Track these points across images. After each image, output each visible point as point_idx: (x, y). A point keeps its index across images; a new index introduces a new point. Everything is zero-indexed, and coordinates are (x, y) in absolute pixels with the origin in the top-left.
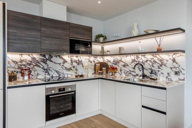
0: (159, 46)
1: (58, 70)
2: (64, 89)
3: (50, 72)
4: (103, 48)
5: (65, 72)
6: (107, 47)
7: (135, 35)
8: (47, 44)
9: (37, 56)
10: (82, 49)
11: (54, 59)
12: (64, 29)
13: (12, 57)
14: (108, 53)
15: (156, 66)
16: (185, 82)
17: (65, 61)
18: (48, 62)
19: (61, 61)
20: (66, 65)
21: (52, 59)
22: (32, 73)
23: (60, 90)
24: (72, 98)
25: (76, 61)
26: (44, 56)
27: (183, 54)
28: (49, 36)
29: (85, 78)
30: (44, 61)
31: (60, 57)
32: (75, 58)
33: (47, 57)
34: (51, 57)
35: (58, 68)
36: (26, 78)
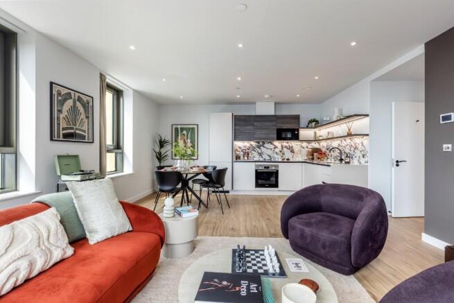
0: (349, 130)
1: (269, 154)
2: (268, 167)
3: (263, 156)
4: (315, 133)
5: (276, 156)
6: (323, 132)
7: (335, 119)
8: (259, 133)
9: (253, 143)
10: (289, 135)
11: (266, 145)
12: (272, 121)
13: (239, 144)
14: (321, 138)
15: (352, 149)
16: (369, 164)
17: (276, 147)
18: (261, 148)
19: (272, 147)
20: (277, 150)
21: (265, 145)
22: (250, 155)
23: (265, 167)
24: (276, 174)
25: (286, 147)
26: (258, 143)
27: (367, 137)
28: (261, 128)
29: (291, 160)
30: (259, 147)
31: (271, 144)
32: (285, 143)
33: (261, 143)
34: (264, 143)
35: (270, 152)
36: (246, 158)
